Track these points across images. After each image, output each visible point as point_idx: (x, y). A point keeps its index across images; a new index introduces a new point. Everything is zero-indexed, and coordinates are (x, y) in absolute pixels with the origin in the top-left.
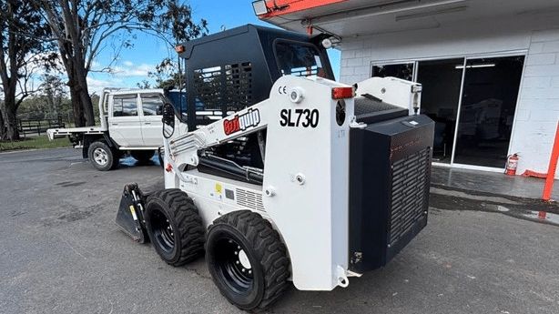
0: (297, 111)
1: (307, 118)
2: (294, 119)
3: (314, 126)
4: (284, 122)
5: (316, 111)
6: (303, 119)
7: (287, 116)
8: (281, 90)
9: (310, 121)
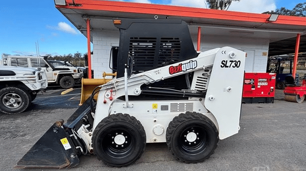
0: (230, 61)
1: (235, 64)
2: (228, 64)
3: (237, 67)
4: (223, 65)
5: (239, 61)
6: (233, 64)
7: (225, 63)
8: (223, 52)
9: (236, 65)
